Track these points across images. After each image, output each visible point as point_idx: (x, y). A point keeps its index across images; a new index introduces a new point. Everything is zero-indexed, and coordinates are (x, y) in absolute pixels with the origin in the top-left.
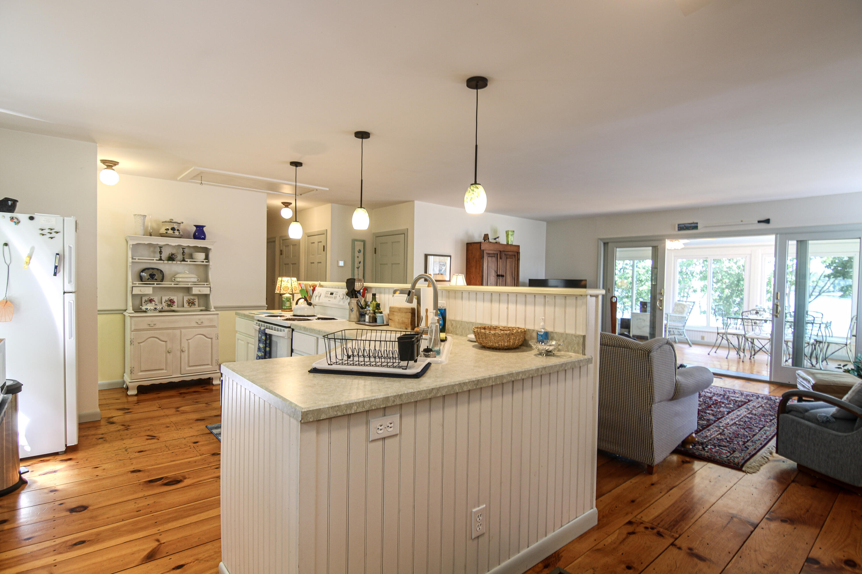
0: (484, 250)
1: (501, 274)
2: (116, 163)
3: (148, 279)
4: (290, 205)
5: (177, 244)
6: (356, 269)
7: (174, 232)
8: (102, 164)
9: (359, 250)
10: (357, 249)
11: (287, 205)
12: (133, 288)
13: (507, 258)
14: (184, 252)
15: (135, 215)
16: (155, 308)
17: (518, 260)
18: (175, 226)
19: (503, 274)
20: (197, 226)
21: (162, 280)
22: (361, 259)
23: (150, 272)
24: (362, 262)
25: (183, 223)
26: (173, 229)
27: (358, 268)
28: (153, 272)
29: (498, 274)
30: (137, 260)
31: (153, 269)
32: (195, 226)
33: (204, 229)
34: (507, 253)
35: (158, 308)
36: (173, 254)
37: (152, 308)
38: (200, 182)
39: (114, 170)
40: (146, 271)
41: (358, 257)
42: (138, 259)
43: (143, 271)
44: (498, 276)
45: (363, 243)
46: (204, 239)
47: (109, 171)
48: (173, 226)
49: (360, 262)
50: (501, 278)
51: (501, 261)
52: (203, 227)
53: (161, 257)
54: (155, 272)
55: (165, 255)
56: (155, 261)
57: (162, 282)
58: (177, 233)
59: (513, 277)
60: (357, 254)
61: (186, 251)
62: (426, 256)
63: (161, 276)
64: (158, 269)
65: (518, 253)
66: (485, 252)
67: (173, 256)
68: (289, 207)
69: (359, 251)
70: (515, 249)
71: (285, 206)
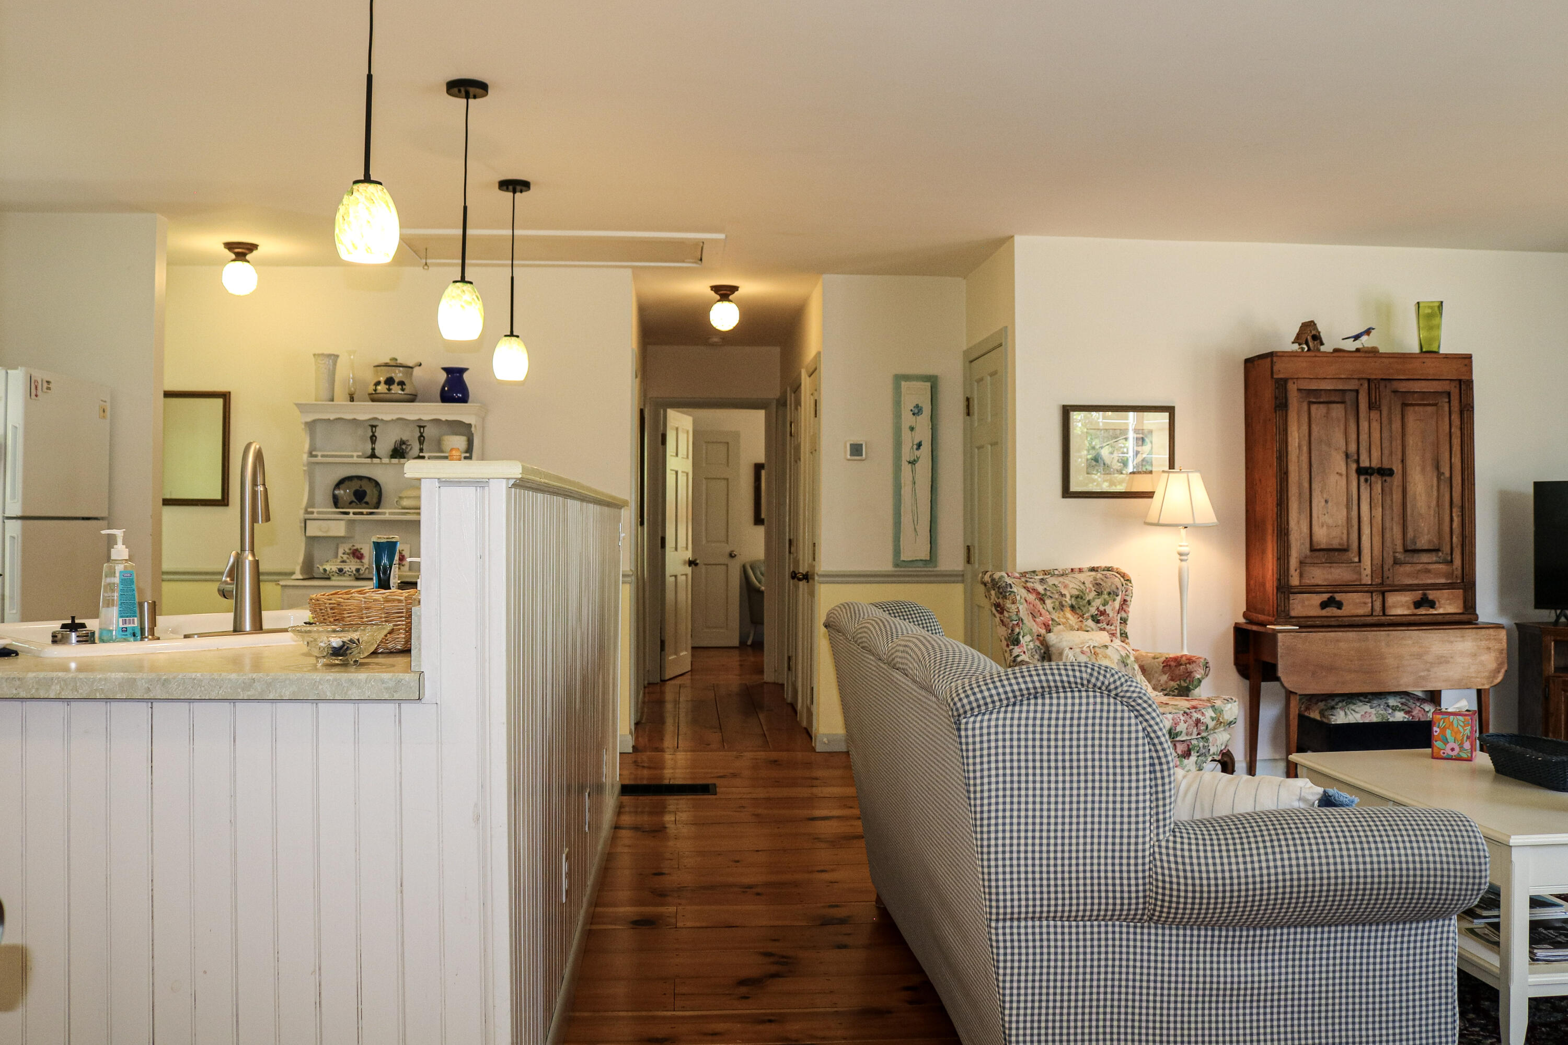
0: (1285, 381)
1: (1375, 464)
2: (252, 247)
3: (351, 503)
4: (733, 293)
5: (395, 417)
6: (906, 468)
7: (389, 390)
8: (227, 251)
9: (917, 406)
10: (908, 404)
11: (725, 293)
12: (308, 522)
13: (1405, 405)
14: (421, 436)
15: (314, 355)
16: (341, 570)
17: (1466, 409)
18: (398, 375)
19: (1386, 465)
20: (448, 370)
21: (377, 506)
22: (925, 433)
23: (355, 485)
24: (926, 447)
25: (420, 365)
26: (390, 381)
27: (912, 463)
28: (361, 487)
29: (1365, 463)
30: (319, 459)
31: (360, 478)
32: (445, 369)
33: (466, 376)
34: (1403, 387)
35: (346, 568)
36: (403, 442)
37: (334, 568)
38: (424, 261)
39: (248, 262)
40: (347, 483)
41: (912, 429)
42: (323, 456)
43: (340, 484)
44: (1361, 471)
45: (929, 384)
46: (464, 400)
47: (239, 264)
48: (388, 375)
49: (919, 445)
50: (1376, 480)
51: (1375, 415)
52: (462, 371)
53: (373, 449)
54: (364, 483)
55: (384, 446)
56: (355, 460)
57: (377, 507)
58: (396, 389)
59: (1440, 474)
60: (908, 419)
61: (429, 432)
62: (1067, 411)
63: (376, 493)
64: (370, 479)
65: (1465, 386)
66: (1292, 387)
67: (404, 447)
68: (731, 297)
69: (917, 411)
70: (1449, 371)
71: (720, 295)
